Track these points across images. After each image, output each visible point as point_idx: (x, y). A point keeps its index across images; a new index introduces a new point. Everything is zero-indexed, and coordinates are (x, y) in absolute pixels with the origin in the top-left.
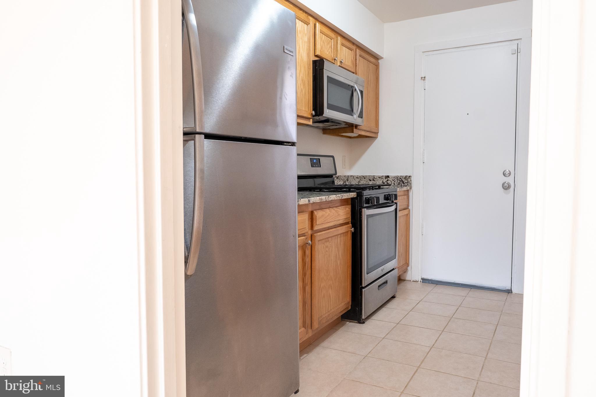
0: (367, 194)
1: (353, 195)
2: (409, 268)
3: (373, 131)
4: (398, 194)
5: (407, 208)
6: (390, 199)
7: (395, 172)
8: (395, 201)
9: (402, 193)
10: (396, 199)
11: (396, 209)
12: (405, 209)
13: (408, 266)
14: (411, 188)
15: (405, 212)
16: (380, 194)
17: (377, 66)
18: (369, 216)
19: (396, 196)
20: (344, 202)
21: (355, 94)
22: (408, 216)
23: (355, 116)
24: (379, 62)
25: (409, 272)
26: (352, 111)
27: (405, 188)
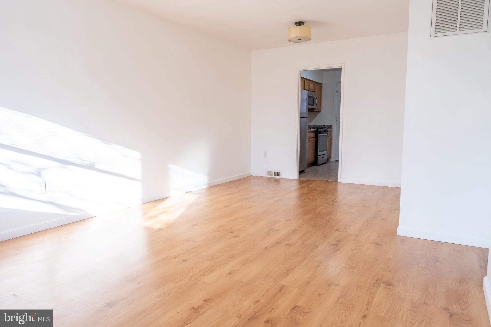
0: (319, 130)
1: (316, 130)
2: (331, 157)
3: (320, 109)
4: (328, 131)
5: (331, 136)
6: (326, 132)
7: (327, 124)
8: (327, 133)
9: (329, 131)
10: (327, 132)
11: (327, 135)
12: (330, 136)
13: (331, 156)
14: (332, 129)
15: (330, 137)
16: (323, 130)
17: (321, 87)
18: (320, 136)
19: (327, 131)
20: (313, 132)
21: (315, 99)
22: (331, 139)
23: (315, 106)
24: (321, 85)
25: (331, 158)
26: (314, 104)
27: (330, 129)
